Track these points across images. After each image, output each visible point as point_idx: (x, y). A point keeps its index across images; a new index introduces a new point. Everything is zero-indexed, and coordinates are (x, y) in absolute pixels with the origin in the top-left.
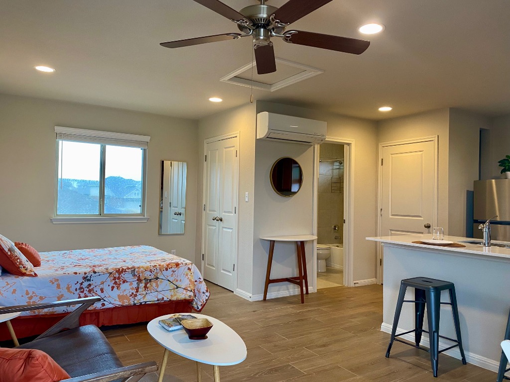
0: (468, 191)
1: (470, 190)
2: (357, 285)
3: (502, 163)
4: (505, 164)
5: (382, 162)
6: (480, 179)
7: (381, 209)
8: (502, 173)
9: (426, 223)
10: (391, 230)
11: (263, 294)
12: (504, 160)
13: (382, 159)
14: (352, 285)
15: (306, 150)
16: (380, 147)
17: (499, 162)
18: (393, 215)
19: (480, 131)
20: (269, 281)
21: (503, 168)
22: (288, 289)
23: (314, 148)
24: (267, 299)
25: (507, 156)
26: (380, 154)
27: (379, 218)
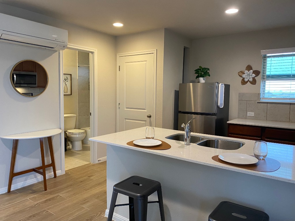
0: (175, 91)
1: (177, 90)
2: (100, 162)
3: (197, 71)
4: (199, 72)
5: (119, 68)
6: (183, 83)
7: (119, 104)
8: (196, 78)
9: (148, 114)
10: (126, 119)
11: (7, 187)
12: (198, 69)
13: (119, 66)
14: (97, 162)
15: (51, 55)
16: (118, 56)
17: (195, 71)
18: (127, 108)
19: (184, 49)
20: (13, 175)
21: (197, 75)
22: (36, 177)
23: (59, 53)
24: (11, 190)
25: (200, 67)
26: (118, 62)
27: (117, 110)
